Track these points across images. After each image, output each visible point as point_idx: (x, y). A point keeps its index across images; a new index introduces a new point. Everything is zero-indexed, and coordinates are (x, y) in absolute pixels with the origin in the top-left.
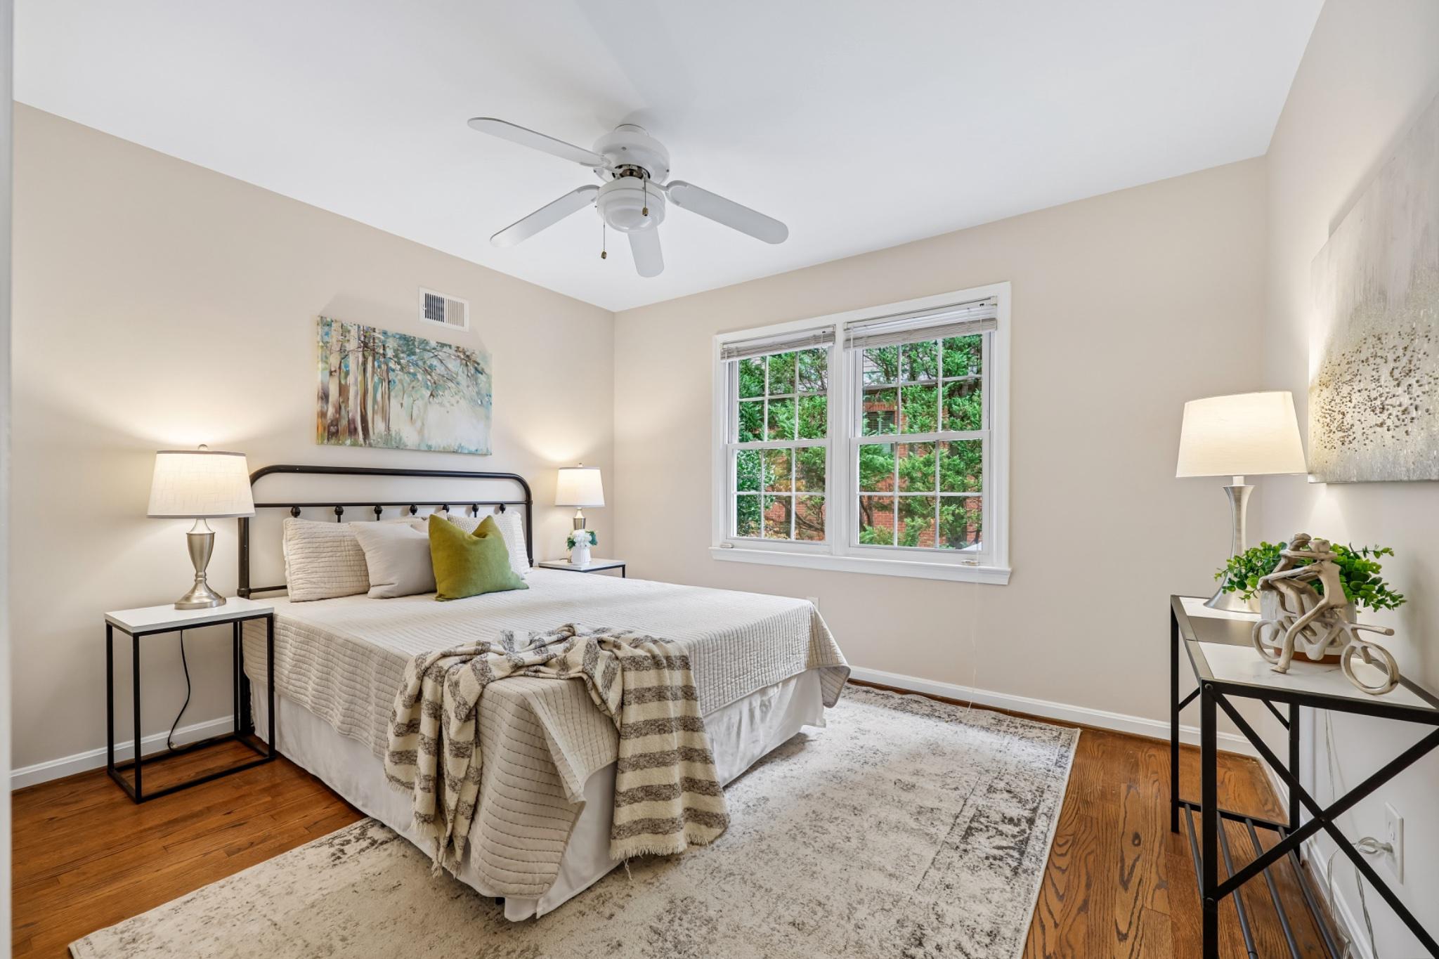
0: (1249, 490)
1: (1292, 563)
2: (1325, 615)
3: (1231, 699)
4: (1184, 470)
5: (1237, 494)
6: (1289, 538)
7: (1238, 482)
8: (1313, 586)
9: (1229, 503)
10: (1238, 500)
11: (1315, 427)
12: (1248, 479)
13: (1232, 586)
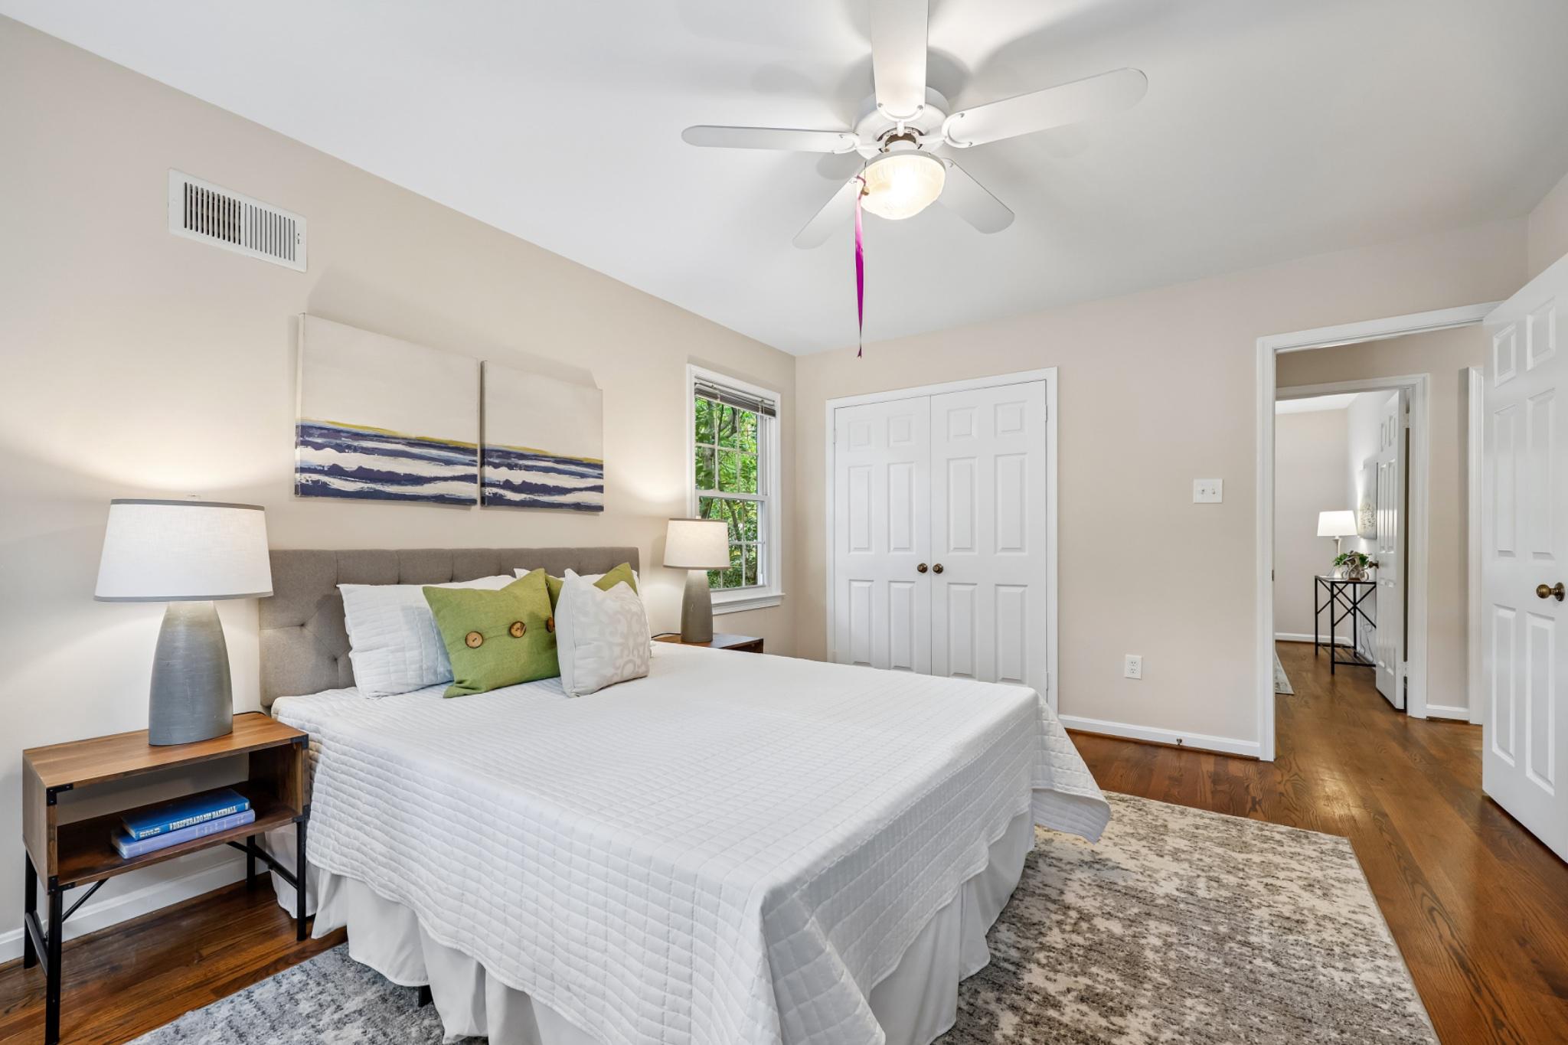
0: (1340, 540)
1: (1350, 556)
2: (1356, 567)
3: (1337, 585)
4: (1320, 534)
5: (1337, 541)
6: (1350, 551)
7: (1337, 538)
8: (1353, 561)
9: (1334, 544)
10: (1337, 543)
11: (1359, 523)
12: (1340, 537)
13: (1336, 564)
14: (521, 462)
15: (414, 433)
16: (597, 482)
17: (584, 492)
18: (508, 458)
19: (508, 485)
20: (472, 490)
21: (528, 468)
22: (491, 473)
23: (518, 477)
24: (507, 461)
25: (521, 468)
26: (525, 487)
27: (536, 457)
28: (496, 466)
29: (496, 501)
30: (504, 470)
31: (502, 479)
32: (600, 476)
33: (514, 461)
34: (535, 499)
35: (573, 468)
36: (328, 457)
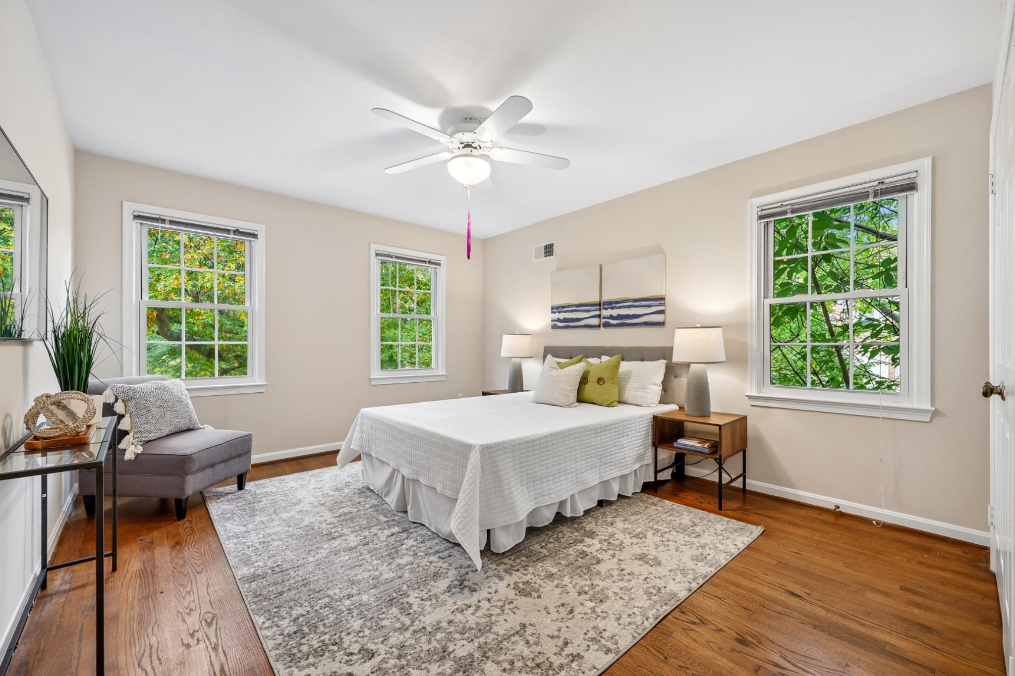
14: (617, 305)
15: (578, 302)
16: (662, 308)
17: (650, 316)
18: (611, 304)
19: (611, 317)
20: (595, 321)
21: (620, 308)
22: (605, 313)
23: (615, 312)
24: (610, 306)
25: (617, 308)
26: (619, 317)
27: (624, 301)
28: (606, 309)
29: (606, 325)
30: (609, 310)
31: (609, 314)
32: (664, 305)
33: (614, 305)
34: (623, 322)
35: (644, 303)
36: (562, 316)
